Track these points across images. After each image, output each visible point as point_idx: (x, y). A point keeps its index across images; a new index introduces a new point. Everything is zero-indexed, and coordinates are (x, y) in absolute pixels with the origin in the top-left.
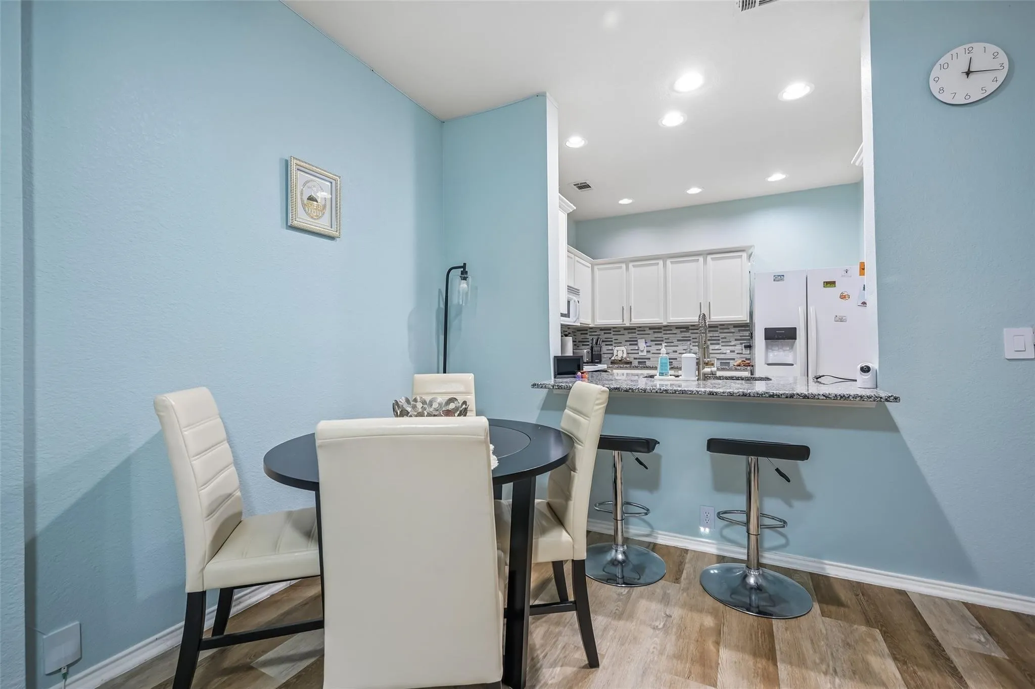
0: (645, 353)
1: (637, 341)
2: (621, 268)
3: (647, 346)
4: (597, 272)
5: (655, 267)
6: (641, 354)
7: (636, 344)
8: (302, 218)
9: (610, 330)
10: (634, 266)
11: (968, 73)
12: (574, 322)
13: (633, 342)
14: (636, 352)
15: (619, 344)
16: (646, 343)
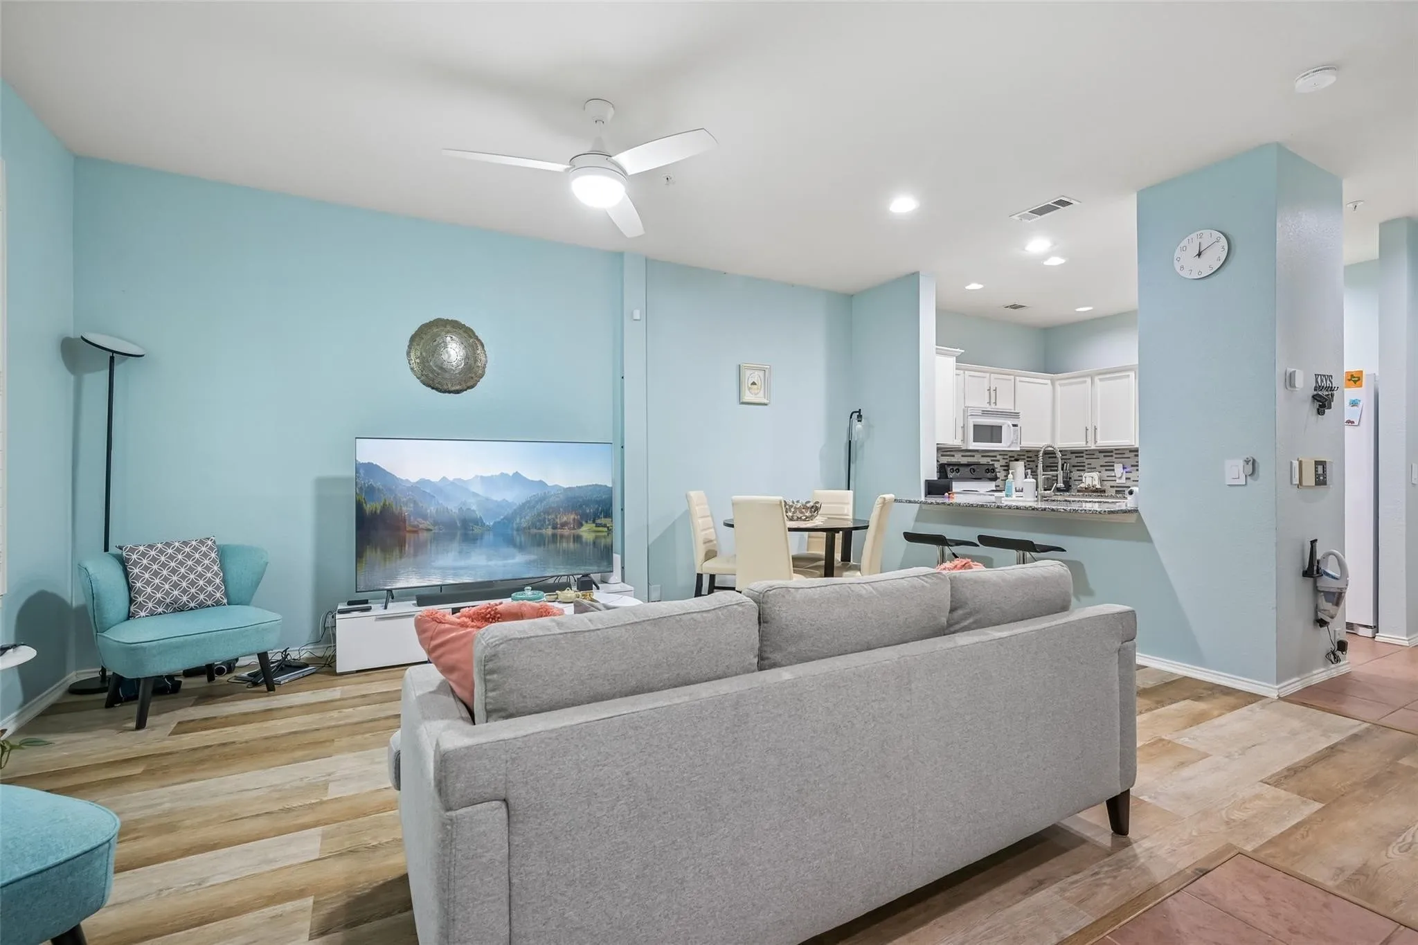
0: (1123, 480)
1: (1113, 466)
2: (1085, 382)
3: (1126, 472)
4: (1058, 388)
5: (1125, 380)
6: (1118, 481)
7: (1113, 470)
8: (748, 397)
9: (1082, 453)
10: (1101, 380)
11: (1199, 255)
12: (1009, 447)
13: (1109, 467)
14: (1113, 479)
15: (1093, 469)
16: (1124, 468)
